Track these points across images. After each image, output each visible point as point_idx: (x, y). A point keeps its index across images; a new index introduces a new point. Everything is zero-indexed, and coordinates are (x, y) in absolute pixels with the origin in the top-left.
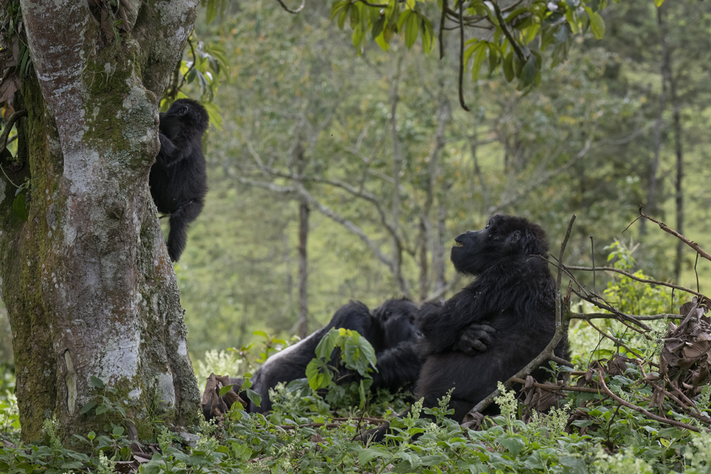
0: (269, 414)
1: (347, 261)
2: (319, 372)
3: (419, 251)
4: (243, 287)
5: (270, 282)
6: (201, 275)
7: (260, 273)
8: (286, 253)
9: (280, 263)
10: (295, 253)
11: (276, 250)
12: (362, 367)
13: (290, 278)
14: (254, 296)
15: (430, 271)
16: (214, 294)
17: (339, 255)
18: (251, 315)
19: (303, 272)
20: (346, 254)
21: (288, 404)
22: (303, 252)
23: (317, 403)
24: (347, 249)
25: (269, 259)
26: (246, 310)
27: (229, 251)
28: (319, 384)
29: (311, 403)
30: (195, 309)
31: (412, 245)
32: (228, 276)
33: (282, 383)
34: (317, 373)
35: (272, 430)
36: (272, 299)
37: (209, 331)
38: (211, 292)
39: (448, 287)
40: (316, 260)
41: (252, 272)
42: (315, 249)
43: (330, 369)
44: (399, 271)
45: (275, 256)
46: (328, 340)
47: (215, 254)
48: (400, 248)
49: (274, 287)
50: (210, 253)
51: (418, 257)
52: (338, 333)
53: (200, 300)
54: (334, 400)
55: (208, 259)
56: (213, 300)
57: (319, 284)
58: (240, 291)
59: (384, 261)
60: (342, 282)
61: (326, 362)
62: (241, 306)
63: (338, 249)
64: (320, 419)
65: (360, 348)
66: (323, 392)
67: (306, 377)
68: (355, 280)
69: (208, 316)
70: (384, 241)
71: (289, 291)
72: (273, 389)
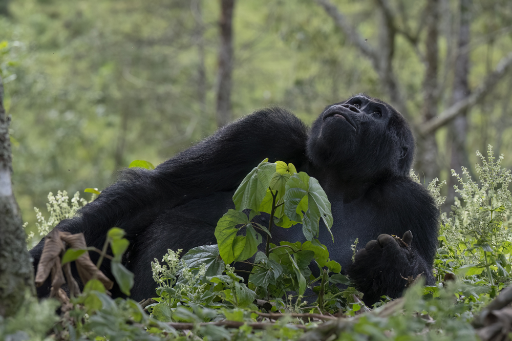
0: (150, 303)
1: (300, 48)
2: (238, 234)
3: (424, 35)
4: (120, 87)
5: (166, 80)
6: (51, 64)
7: (151, 64)
8: (198, 31)
9: (184, 47)
10: (212, 32)
11: (180, 23)
12: (310, 228)
13: (202, 73)
14: (140, 103)
15: (442, 70)
16: (72, 97)
17: (287, 38)
18: (132, 136)
19: (226, 64)
20: (299, 36)
21: (184, 288)
22: (226, 29)
23: (234, 288)
24: (300, 28)
25: (167, 41)
26: (125, 127)
27: (99, 24)
28: (237, 253)
29: (223, 286)
30: (39, 121)
31: (413, 25)
32: (95, 67)
33: (175, 250)
34: (235, 235)
35: (154, 329)
36: (169, 108)
37: (60, 160)
38: (66, 93)
39: (472, 99)
40: (248, 46)
41: (137, 62)
42: (248, 25)
43: (259, 231)
44: (390, 69)
45: (178, 35)
46: (256, 180)
47: (76, 29)
48: (392, 30)
49: (175, 90)
50: (68, 25)
51: (422, 47)
52: (274, 169)
53: (47, 106)
54: (265, 283)
55: (62, 35)
56: (70, 107)
57: (252, 88)
58: (116, 94)
59: (365, 52)
60: (290, 84)
61: (252, 216)
62: (116, 119)
63: (284, 28)
64: (237, 313)
65: (309, 195)
66: (243, 269)
67: (215, 242)
68: (311, 82)
69: (60, 133)
70: (366, 16)
71: (200, 97)
72: (160, 260)
